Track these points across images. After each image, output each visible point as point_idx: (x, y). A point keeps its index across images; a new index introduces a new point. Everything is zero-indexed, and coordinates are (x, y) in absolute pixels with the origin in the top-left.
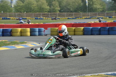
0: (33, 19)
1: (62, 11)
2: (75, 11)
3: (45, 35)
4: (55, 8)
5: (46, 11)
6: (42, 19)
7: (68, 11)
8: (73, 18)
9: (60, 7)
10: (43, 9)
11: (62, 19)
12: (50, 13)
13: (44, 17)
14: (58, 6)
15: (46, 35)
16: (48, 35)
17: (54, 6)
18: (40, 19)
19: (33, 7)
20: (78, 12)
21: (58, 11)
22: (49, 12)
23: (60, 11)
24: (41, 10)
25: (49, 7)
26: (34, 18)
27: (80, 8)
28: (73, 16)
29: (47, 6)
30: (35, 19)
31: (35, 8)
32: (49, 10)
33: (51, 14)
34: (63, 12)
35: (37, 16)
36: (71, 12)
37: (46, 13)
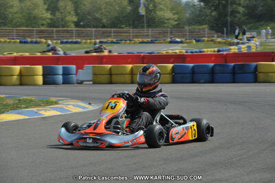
0: (14, 42)
1: (82, 23)
2: (114, 25)
3: (78, 83)
4: (65, 16)
5: (43, 25)
6: (36, 43)
7: (98, 24)
8: (112, 42)
9: (77, 14)
10: (35, 18)
11: (85, 43)
12: (55, 29)
13: (40, 38)
14: (73, 12)
15: (81, 83)
16: (85, 83)
17: (62, 13)
18: (31, 42)
19: (11, 13)
20: (120, 27)
21: (73, 25)
22: (50, 25)
23: (77, 24)
24: (31, 20)
25: (51, 14)
26: (18, 41)
27: (124, 17)
28: (110, 36)
29: (44, 11)
30: (21, 42)
31: (17, 16)
32: (49, 21)
33: (58, 31)
34: (84, 26)
35: (24, 37)
36: (104, 26)
37: (43, 28)
